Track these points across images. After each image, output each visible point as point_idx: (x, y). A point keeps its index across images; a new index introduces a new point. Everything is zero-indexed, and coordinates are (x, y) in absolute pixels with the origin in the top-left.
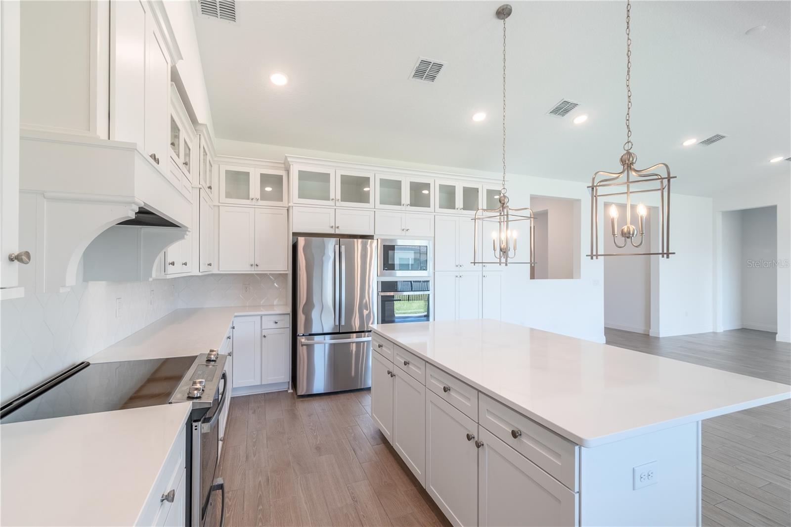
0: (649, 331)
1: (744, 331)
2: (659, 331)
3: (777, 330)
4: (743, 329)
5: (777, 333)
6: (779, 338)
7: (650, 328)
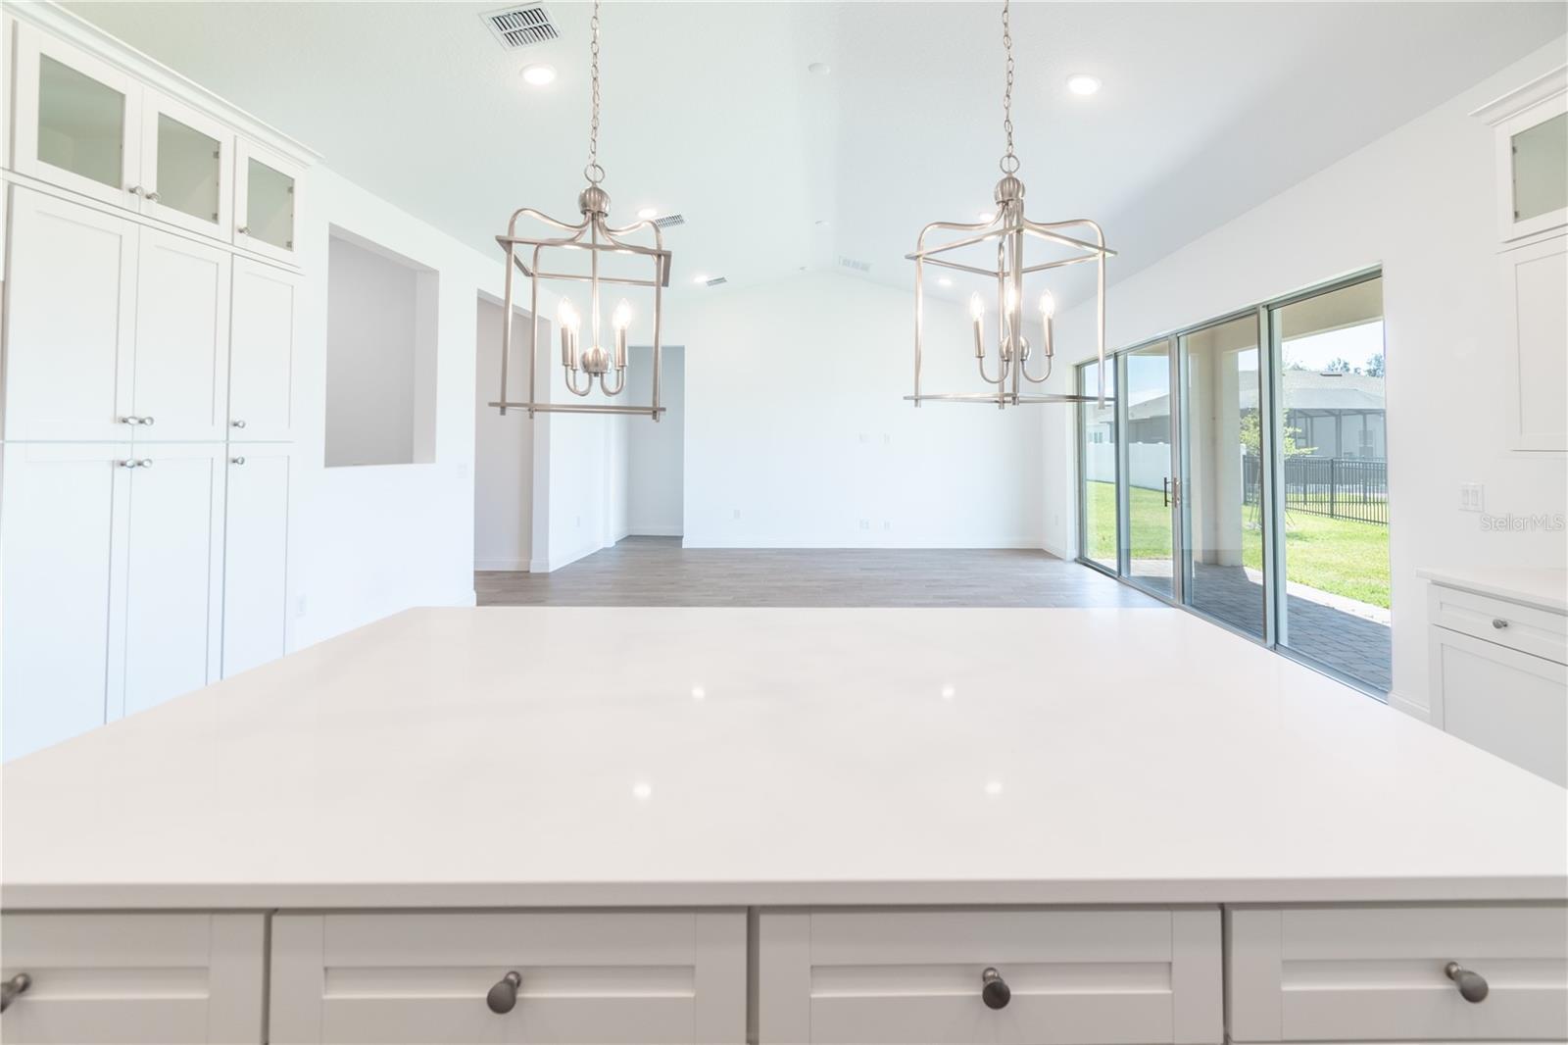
0: (529, 564)
1: (632, 539)
2: (547, 560)
3: (682, 531)
4: (630, 536)
5: (682, 537)
6: (685, 545)
7: (531, 558)
